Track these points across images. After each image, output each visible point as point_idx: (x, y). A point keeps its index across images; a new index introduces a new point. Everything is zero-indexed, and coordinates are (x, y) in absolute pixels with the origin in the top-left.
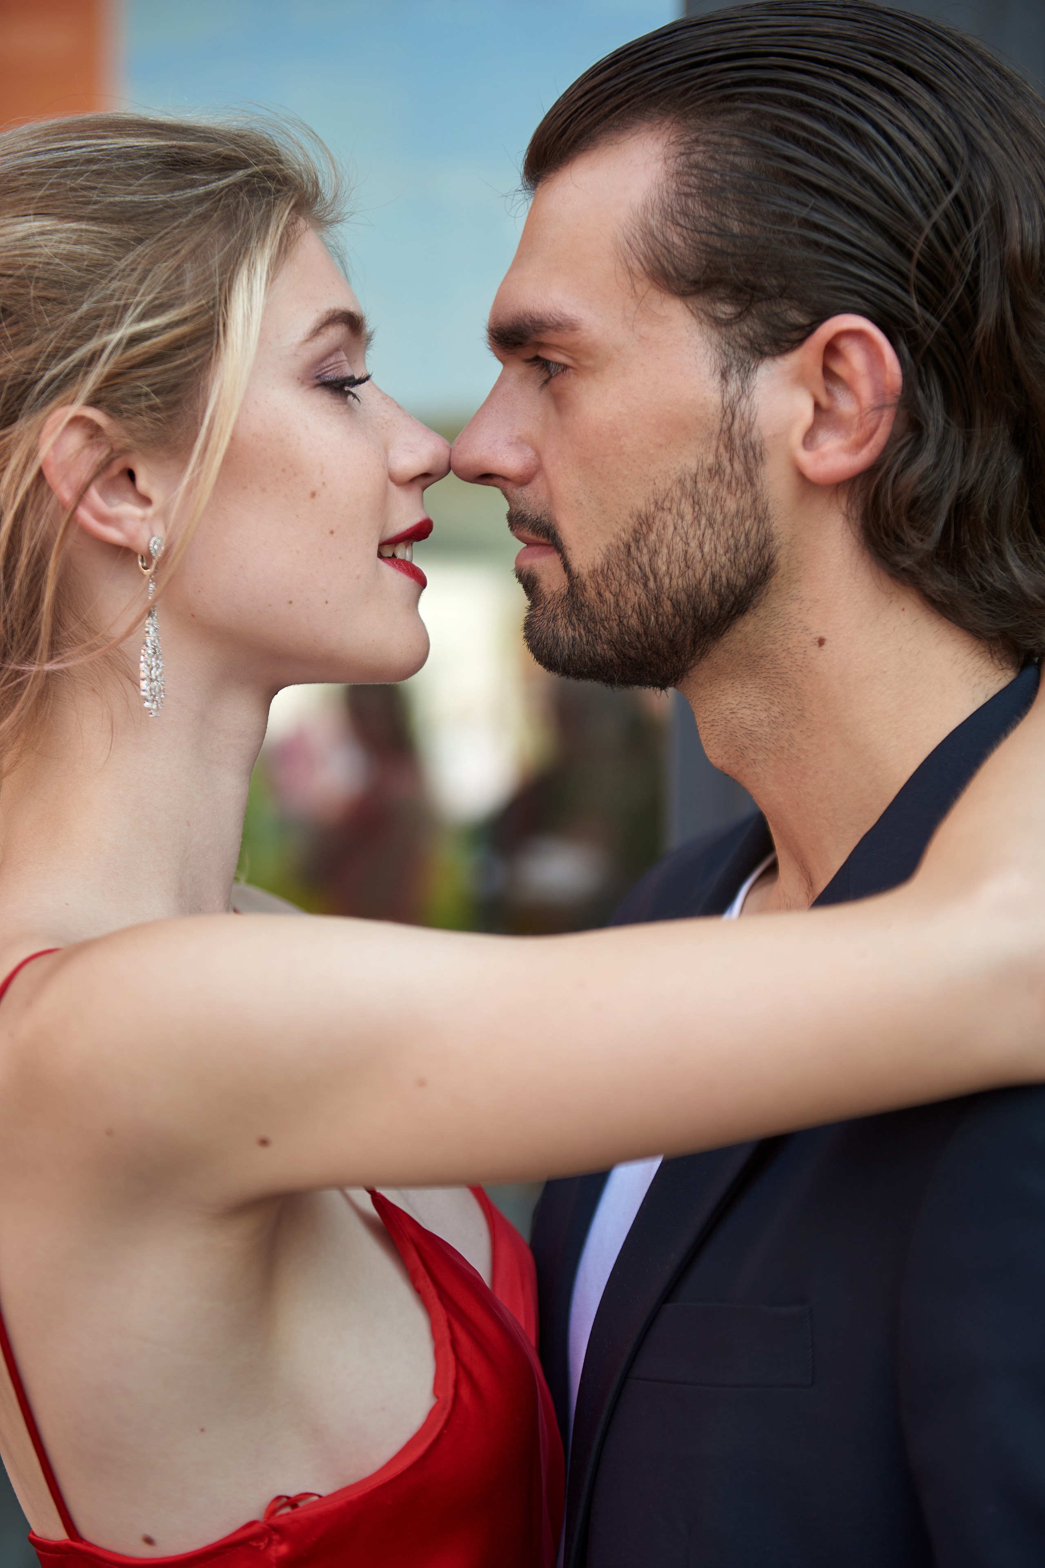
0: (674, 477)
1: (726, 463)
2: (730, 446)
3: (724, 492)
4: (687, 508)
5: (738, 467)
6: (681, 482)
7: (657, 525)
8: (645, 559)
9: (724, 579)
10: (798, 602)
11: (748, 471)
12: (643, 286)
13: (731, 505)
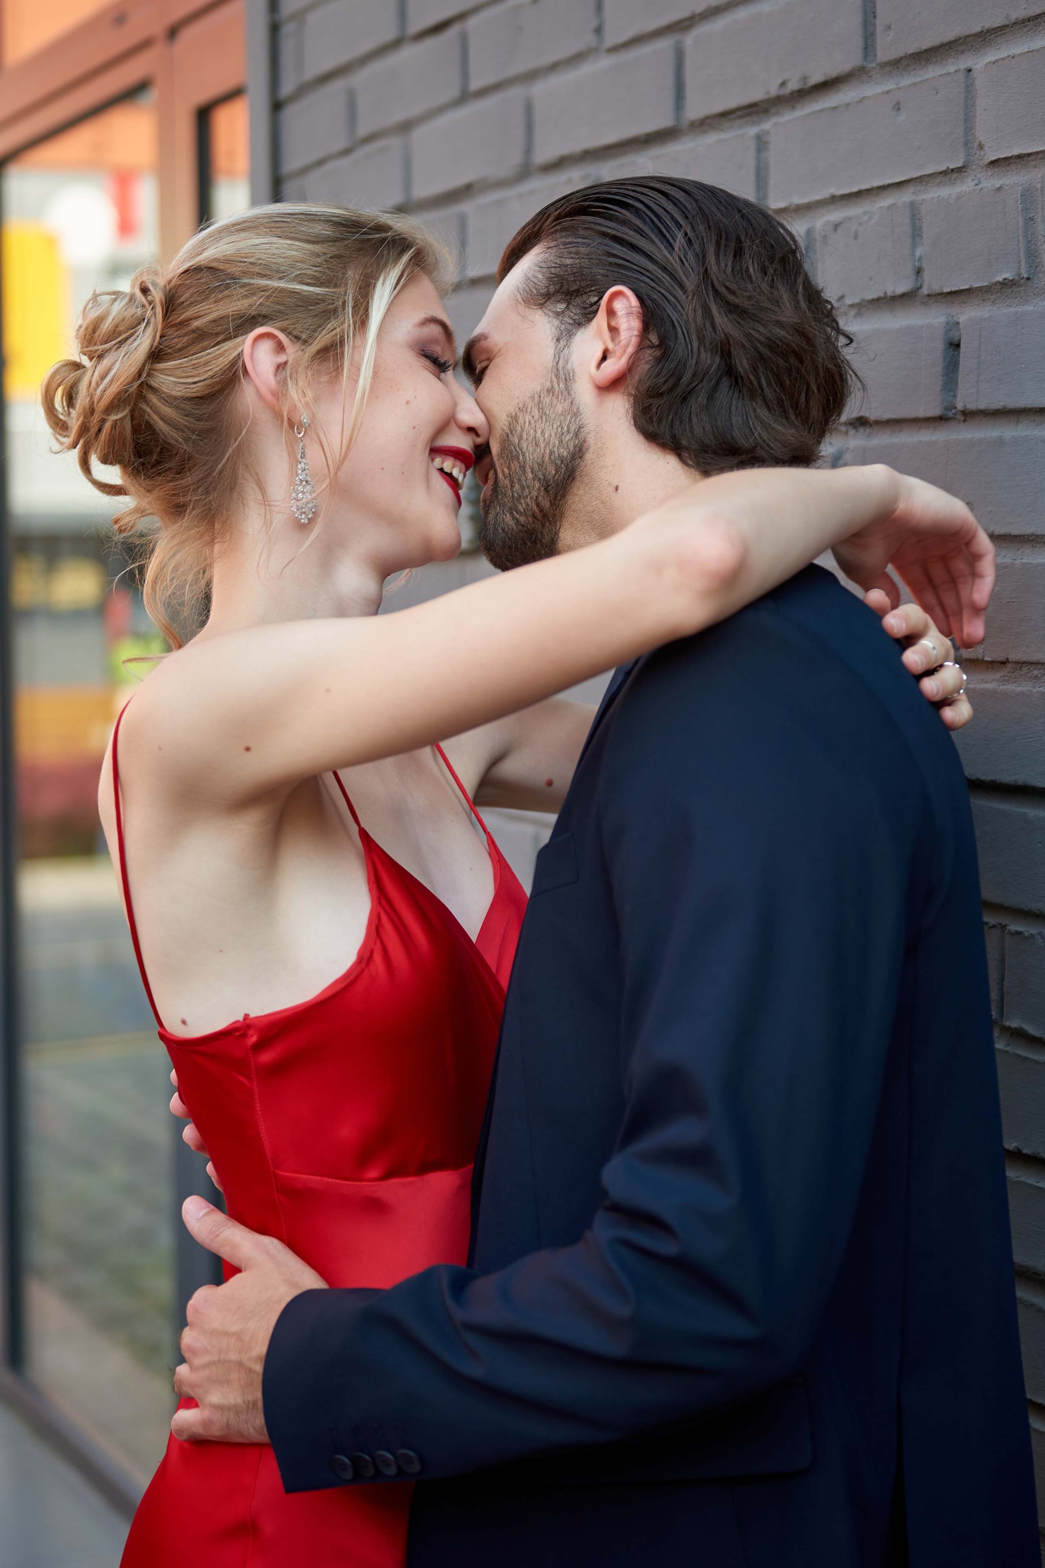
0: (529, 395)
1: (556, 385)
2: (557, 376)
3: (555, 401)
4: (536, 412)
5: (562, 386)
6: (533, 398)
7: (521, 421)
8: (517, 441)
9: (556, 453)
10: (605, 468)
11: (567, 388)
12: (521, 308)
13: (559, 408)
